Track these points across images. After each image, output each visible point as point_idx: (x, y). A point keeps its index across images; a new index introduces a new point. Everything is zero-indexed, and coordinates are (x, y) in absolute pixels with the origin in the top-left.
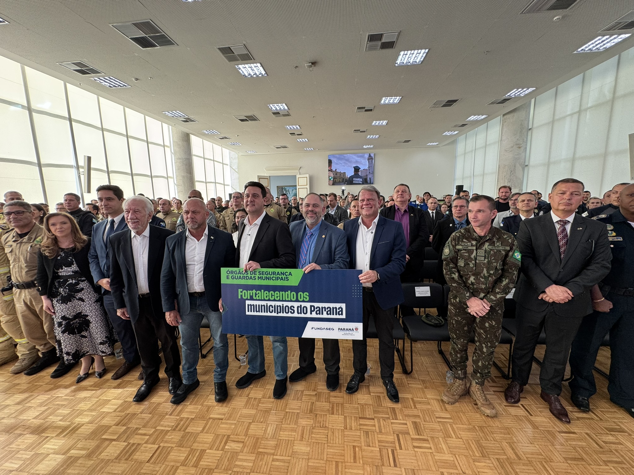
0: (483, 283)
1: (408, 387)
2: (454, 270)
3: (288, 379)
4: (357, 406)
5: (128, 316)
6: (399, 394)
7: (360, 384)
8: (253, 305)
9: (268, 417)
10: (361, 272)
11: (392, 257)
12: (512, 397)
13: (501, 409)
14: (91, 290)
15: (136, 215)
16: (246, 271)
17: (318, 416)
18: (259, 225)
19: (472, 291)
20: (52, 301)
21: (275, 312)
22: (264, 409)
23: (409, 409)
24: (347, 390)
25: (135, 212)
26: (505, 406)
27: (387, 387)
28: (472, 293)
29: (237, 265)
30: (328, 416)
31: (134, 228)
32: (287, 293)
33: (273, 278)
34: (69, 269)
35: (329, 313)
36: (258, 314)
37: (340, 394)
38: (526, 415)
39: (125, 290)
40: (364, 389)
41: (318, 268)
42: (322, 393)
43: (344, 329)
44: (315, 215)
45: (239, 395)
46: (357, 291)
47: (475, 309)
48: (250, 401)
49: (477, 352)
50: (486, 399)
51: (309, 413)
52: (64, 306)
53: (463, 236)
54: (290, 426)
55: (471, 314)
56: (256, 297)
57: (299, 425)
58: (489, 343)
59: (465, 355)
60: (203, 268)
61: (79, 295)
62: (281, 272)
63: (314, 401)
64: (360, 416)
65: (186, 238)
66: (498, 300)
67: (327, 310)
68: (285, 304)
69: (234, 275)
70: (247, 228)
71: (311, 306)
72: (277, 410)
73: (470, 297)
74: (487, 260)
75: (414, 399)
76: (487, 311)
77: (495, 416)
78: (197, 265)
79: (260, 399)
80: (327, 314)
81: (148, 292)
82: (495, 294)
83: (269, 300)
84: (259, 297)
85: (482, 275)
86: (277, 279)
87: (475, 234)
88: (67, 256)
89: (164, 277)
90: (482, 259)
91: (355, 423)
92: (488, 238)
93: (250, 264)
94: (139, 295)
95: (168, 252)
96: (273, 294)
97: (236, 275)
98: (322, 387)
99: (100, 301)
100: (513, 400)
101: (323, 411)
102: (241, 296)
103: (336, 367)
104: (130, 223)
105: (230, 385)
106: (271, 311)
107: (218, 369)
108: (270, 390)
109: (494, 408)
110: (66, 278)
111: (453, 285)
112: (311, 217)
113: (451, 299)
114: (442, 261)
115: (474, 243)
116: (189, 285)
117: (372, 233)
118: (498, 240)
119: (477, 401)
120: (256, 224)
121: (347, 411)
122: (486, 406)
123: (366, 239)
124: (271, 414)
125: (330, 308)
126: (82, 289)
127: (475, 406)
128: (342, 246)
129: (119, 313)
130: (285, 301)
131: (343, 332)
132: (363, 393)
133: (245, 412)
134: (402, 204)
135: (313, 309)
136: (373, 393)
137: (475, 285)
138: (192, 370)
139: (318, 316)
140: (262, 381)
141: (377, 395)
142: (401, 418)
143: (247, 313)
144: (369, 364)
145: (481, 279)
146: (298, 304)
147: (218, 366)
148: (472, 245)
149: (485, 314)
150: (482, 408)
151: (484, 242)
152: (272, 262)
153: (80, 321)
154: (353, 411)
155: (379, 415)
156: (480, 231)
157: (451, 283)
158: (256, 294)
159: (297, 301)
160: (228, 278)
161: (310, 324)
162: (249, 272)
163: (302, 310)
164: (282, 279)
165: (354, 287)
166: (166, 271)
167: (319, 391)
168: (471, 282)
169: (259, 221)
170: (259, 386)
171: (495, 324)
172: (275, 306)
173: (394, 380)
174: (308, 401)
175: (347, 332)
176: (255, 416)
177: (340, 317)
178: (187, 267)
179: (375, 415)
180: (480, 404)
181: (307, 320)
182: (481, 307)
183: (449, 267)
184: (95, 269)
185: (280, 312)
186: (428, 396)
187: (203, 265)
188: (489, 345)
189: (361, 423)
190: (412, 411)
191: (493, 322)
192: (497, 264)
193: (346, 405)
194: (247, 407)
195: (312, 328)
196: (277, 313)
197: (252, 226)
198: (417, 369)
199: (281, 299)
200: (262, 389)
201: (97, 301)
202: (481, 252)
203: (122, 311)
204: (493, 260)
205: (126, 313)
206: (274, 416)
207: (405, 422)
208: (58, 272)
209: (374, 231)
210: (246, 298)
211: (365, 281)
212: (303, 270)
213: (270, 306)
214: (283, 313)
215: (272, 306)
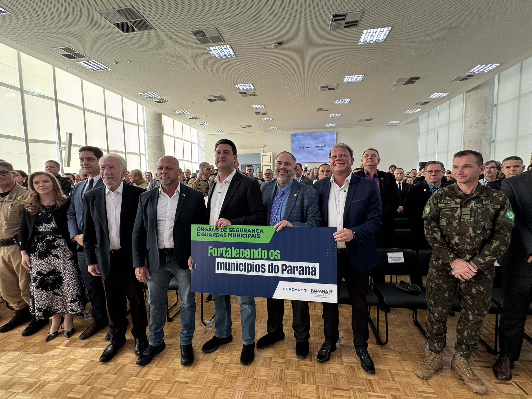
0: (468, 244)
1: (384, 358)
2: (436, 229)
3: (256, 346)
4: (329, 375)
5: (99, 273)
6: (375, 365)
7: (332, 353)
8: (223, 263)
9: (235, 383)
10: (335, 229)
11: (367, 217)
12: (502, 373)
13: (491, 386)
14: (66, 247)
15: (111, 171)
16: (217, 228)
17: (288, 384)
18: (230, 182)
19: (456, 252)
20: (30, 256)
21: (245, 271)
22: (231, 375)
23: (386, 381)
24: (318, 358)
25: (111, 167)
26: (496, 383)
27: (361, 358)
28: (456, 254)
29: (207, 222)
30: (299, 384)
31: (109, 184)
32: (258, 250)
33: (244, 236)
34: (48, 226)
35: (301, 272)
36: (228, 272)
37: (310, 362)
38: (520, 394)
39: (98, 246)
40: (337, 359)
41: (290, 225)
42: (291, 361)
43: (317, 291)
44: (286, 174)
45: (205, 359)
46: (331, 250)
47: (459, 271)
48: (216, 367)
49: (463, 320)
50: (474, 374)
51: (279, 381)
52: (40, 261)
53: (447, 194)
54: (259, 394)
55: (455, 276)
56: (226, 254)
57: (268, 392)
58: (476, 311)
59: (443, 327)
60: (173, 224)
61: (55, 252)
62: (252, 230)
63: (283, 369)
64: (334, 387)
65: (159, 194)
66: (486, 263)
67: (299, 270)
68: (256, 262)
69: (205, 232)
70: (218, 186)
71: (283, 265)
72: (245, 376)
73: (454, 259)
74: (473, 219)
75: (392, 371)
76: (474, 274)
77: (485, 393)
78: (168, 221)
79: (227, 365)
80: (300, 274)
81: (120, 247)
82: (483, 257)
83: (239, 258)
84: (229, 254)
85: (468, 235)
86: (248, 236)
87: (460, 192)
88: (47, 214)
89: (136, 232)
90: (467, 218)
91: (329, 394)
92: (475, 195)
93: (221, 220)
94: (111, 251)
95: (141, 208)
96: (244, 252)
97: (207, 232)
98: (292, 354)
99: (74, 258)
100: (504, 377)
101: (292, 379)
102: (211, 253)
103: (306, 334)
104: (105, 179)
105: (196, 348)
106: (241, 269)
107: (184, 331)
108: (237, 355)
109: (483, 384)
110: (45, 234)
111: (435, 245)
112: (283, 175)
113: (433, 261)
114: (423, 220)
115: (458, 201)
116: (159, 241)
117: (345, 191)
118: (487, 197)
119: (462, 375)
120: (227, 182)
121: (319, 380)
122: (475, 382)
123: (339, 198)
124: (238, 380)
125: (303, 267)
126: (59, 246)
127: (461, 382)
128: (314, 205)
129: (90, 269)
130: (256, 259)
131: (316, 294)
132: (335, 362)
133: (211, 377)
134: (371, 168)
135: (284, 268)
136: (347, 363)
137: (460, 245)
138: (159, 331)
139: (290, 276)
140: (228, 346)
141: (350, 365)
142: (378, 390)
143: (217, 271)
144: (341, 334)
145: (466, 239)
146: (270, 262)
147: (185, 328)
148: (456, 203)
149: (471, 277)
150: (470, 384)
151: (470, 200)
152: (243, 220)
153: (53, 277)
154: (326, 381)
155: (354, 387)
156: (466, 188)
157: (433, 243)
158: (226, 252)
159: (268, 259)
160: (198, 234)
161: (281, 284)
162: (220, 229)
163: (273, 268)
164: (253, 236)
165: (328, 245)
166: (138, 226)
167: (288, 359)
168: (455, 242)
169: (229, 178)
170: (225, 351)
171: (484, 290)
172: (245, 264)
173: (368, 350)
174: (278, 368)
175: (321, 294)
176: (221, 382)
177: (313, 277)
178: (158, 222)
179: (350, 386)
180: (466, 379)
181: (278, 279)
182: (467, 269)
183: (431, 226)
184: (72, 226)
185: (250, 271)
186: (407, 369)
187: (173, 221)
188: (476, 312)
189: (335, 393)
190: (391, 384)
191: (481, 287)
192: (485, 224)
193: (318, 374)
194: (214, 372)
195: (284, 289)
196: (248, 272)
197: (223, 184)
198: (392, 340)
199: (252, 257)
200: (228, 354)
201: (71, 259)
202: (466, 211)
203: (93, 267)
204: (480, 218)
205: (97, 270)
206: (242, 382)
207: (383, 395)
208: (38, 228)
209: (347, 190)
210: (216, 255)
211: (340, 239)
212: (275, 227)
213: (240, 264)
214: (253, 271)
215: (242, 264)
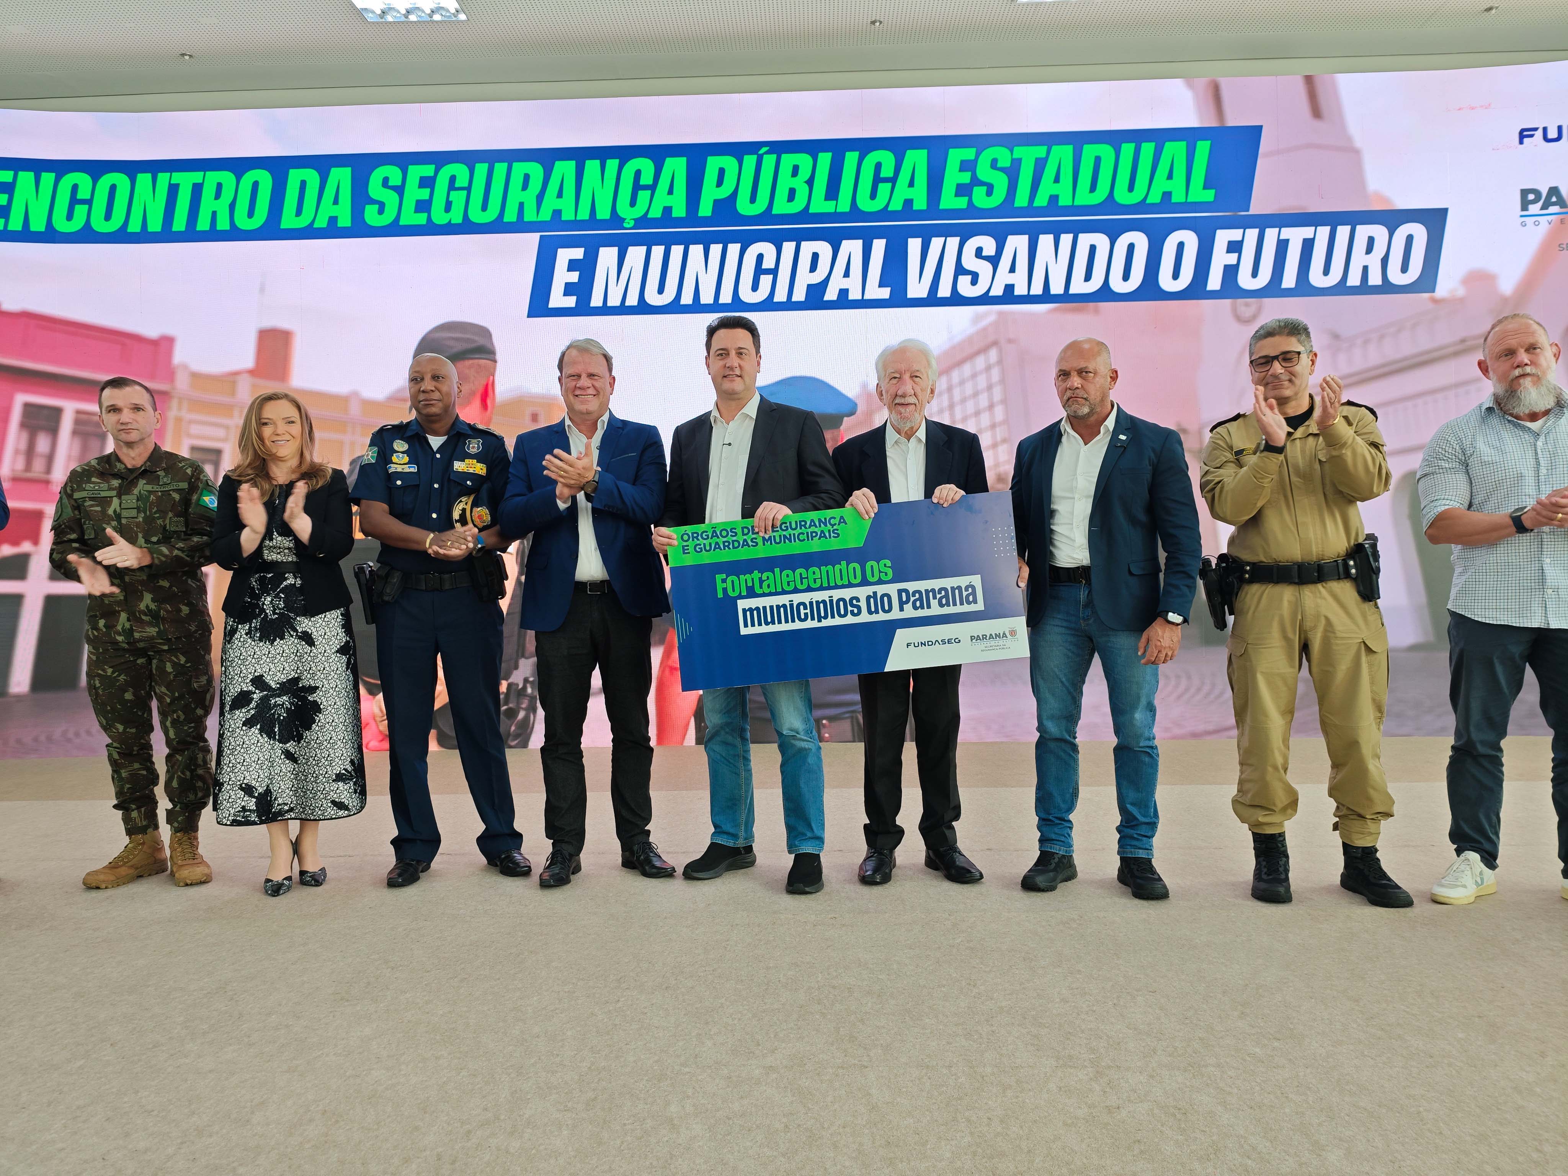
8: (758, 609)
18: (754, 415)
21: (813, 619)
32: (837, 567)
33: (801, 537)
35: (944, 601)
36: (771, 628)
43: (984, 637)
46: (1004, 542)
56: (761, 587)
61: (305, 624)
62: (820, 520)
67: (938, 596)
68: (837, 594)
69: (702, 541)
70: (720, 428)
71: (900, 592)
80: (941, 605)
83: (796, 591)
84: (769, 586)
86: (811, 536)
96: (804, 575)
97: (707, 542)
106: (803, 617)
110: (282, 571)
120: (745, 417)
125: (946, 590)
130: (836, 587)
131: (982, 645)
135: (904, 599)
139: (920, 613)
143: (745, 632)
146: (869, 590)
153: (290, 703)
158: (761, 581)
159: (865, 582)
160: (685, 550)
161: (902, 636)
162: (739, 531)
163: (878, 603)
164: (823, 535)
165: (996, 533)
172: (811, 603)
175: (993, 643)
177: (972, 608)
181: (892, 627)
185: (826, 617)
195: (908, 645)
196: (819, 621)
199: (825, 584)
210: (736, 594)
213: (799, 605)
214: (833, 617)
215: (804, 604)
